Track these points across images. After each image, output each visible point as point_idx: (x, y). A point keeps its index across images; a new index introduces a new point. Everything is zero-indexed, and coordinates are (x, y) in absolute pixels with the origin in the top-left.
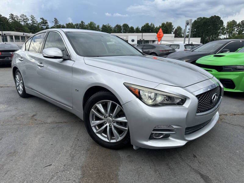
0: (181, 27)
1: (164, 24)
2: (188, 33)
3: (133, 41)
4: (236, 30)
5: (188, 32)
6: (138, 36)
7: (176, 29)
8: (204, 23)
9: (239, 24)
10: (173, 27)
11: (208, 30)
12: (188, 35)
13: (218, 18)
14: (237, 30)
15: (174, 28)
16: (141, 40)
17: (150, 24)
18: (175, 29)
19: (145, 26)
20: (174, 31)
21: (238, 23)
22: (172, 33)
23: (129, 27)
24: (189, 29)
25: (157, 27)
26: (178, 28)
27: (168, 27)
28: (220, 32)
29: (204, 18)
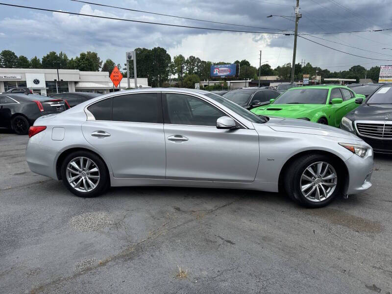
0: (112, 60)
1: (85, 54)
2: (125, 71)
3: (36, 82)
4: (185, 67)
5: (125, 69)
6: (45, 74)
7: (105, 64)
8: (146, 57)
9: (188, 60)
10: (100, 61)
11: (153, 67)
12: (126, 73)
13: (163, 51)
14: (186, 69)
15: (102, 62)
16: (58, 80)
17: (58, 54)
18: (103, 64)
19: (48, 56)
20: (102, 66)
21: (186, 59)
22: (100, 69)
23: (16, 57)
24: (126, 65)
25: (72, 59)
26: (107, 61)
27: (92, 60)
28: (168, 71)
29: (144, 49)
